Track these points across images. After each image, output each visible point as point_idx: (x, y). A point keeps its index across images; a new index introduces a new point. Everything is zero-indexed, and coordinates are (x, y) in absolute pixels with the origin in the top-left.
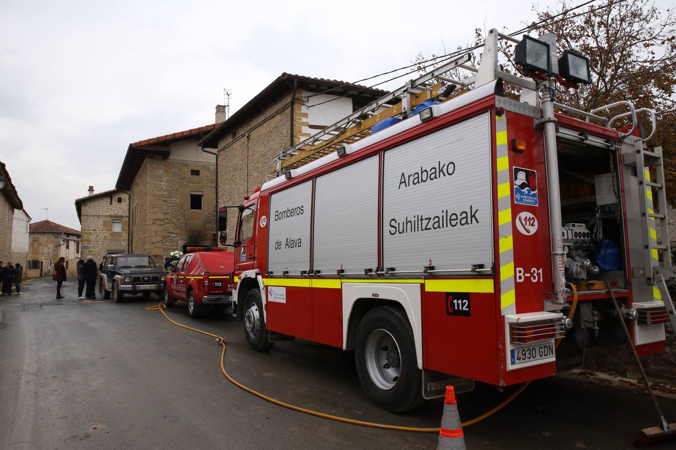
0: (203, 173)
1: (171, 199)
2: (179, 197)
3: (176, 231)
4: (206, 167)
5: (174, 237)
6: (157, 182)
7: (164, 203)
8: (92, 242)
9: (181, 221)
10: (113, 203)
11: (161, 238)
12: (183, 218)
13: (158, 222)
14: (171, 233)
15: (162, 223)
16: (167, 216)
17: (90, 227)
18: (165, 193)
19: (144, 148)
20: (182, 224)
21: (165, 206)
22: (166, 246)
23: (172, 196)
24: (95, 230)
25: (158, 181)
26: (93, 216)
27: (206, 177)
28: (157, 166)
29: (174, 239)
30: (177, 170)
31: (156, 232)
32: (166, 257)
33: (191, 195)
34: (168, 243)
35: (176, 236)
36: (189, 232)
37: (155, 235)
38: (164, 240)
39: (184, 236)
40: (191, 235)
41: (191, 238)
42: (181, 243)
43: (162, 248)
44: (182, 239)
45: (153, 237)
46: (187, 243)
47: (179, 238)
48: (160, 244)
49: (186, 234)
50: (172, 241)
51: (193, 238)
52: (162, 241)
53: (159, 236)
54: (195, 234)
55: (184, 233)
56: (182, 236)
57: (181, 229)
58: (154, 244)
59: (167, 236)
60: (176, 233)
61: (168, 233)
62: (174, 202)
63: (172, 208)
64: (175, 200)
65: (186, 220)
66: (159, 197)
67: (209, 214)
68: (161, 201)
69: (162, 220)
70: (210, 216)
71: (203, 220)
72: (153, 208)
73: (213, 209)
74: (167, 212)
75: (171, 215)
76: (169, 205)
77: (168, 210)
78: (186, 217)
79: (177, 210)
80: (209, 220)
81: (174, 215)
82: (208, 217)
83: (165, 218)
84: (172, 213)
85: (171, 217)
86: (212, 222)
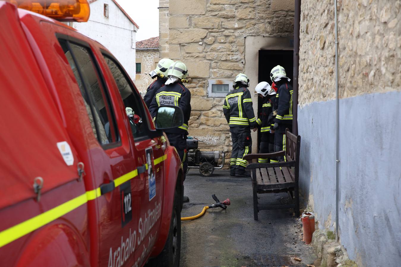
3: (240, 13)
5: (236, 29)
11: (203, 33)
14: (226, 17)
22: (215, 54)
29: (237, 33)
31: (190, 17)
32: (214, 82)
34: (220, 46)
35: (241, 26)
36: (274, 15)
37: (188, 23)
38: (210, 38)
39: (261, 25)
40: (281, 22)
41: (281, 30)
42: (254, 43)
43: (205, 57)
44: (257, 35)
45: (181, 30)
46: (269, 45)
47: (247, 32)
48: (200, 48)
49: (267, 20)
50: (230, 39)
51: (285, 29)
52: (205, 40)
53: (198, 27)
54: (291, 19)
55: (262, 18)
56: (255, 26)
57: (254, 5)
58: (185, 47)
59: (216, 26)
60: (240, 16)
61: (220, 17)
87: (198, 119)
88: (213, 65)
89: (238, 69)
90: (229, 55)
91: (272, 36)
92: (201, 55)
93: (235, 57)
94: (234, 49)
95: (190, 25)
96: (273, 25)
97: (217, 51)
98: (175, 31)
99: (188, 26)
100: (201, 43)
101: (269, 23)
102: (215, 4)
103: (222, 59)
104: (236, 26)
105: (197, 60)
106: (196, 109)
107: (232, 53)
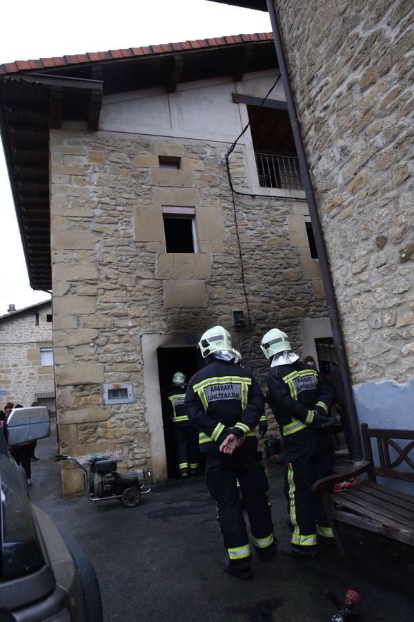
0: (189, 164)
1: (113, 227)
2: (133, 219)
3: (132, 311)
4: (194, 149)
5: (129, 328)
6: (76, 186)
7: (95, 238)
8: (12, 384)
9: (144, 282)
10: (40, 322)
11: (94, 333)
12: (150, 275)
13: (82, 289)
14: (119, 316)
15: (92, 290)
16: (105, 270)
17: (8, 361)
18: (98, 212)
19: (29, 80)
20: (147, 291)
21: (98, 244)
22: (109, 356)
23: (116, 220)
24: (15, 365)
25: (78, 183)
26: (13, 344)
27: (198, 174)
28: (70, 147)
29: (131, 332)
30: (125, 156)
31: (78, 317)
32: (111, 387)
33: (164, 215)
34: (114, 346)
35: (135, 324)
36: (169, 312)
37: (76, 324)
38: (102, 339)
39: (156, 322)
40: (176, 319)
41: (177, 327)
42: (150, 342)
43: (97, 360)
44: (153, 333)
45: (68, 331)
46: (167, 343)
47: (142, 330)
48: (92, 350)
49: (162, 318)
50: (125, 338)
51: (181, 326)
52: (97, 341)
53: (87, 327)
54: (186, 316)
55: (156, 315)
56: (151, 324)
57: (147, 303)
58: (73, 350)
59: (108, 325)
60: (134, 314)
61: (112, 315)
62: (121, 233)
63: (119, 248)
64: (124, 227)
65: (157, 278)
66: (82, 222)
67: (215, 262)
68: (86, 231)
69: (92, 282)
70: (220, 266)
71: (201, 276)
72: (65, 252)
73: (223, 249)
74: (106, 261)
75: (116, 267)
76: (110, 241)
77: (107, 255)
78: (156, 271)
79: (132, 253)
80: (218, 278)
81: (124, 268)
82: (214, 270)
83: (101, 276)
84: (119, 261)
85: (117, 272)
86: (225, 282)
87: (94, 432)
88: (108, 368)
89: (136, 370)
90: (125, 355)
91: (169, 333)
92: (93, 358)
93: (132, 358)
94: (130, 349)
95: (78, 325)
96: (169, 322)
97: (111, 352)
98: (61, 332)
99: (75, 327)
100: (92, 344)
101: (165, 320)
102: (105, 303)
103: (117, 361)
104: (130, 324)
105: (89, 363)
106: (92, 420)
107: (128, 353)
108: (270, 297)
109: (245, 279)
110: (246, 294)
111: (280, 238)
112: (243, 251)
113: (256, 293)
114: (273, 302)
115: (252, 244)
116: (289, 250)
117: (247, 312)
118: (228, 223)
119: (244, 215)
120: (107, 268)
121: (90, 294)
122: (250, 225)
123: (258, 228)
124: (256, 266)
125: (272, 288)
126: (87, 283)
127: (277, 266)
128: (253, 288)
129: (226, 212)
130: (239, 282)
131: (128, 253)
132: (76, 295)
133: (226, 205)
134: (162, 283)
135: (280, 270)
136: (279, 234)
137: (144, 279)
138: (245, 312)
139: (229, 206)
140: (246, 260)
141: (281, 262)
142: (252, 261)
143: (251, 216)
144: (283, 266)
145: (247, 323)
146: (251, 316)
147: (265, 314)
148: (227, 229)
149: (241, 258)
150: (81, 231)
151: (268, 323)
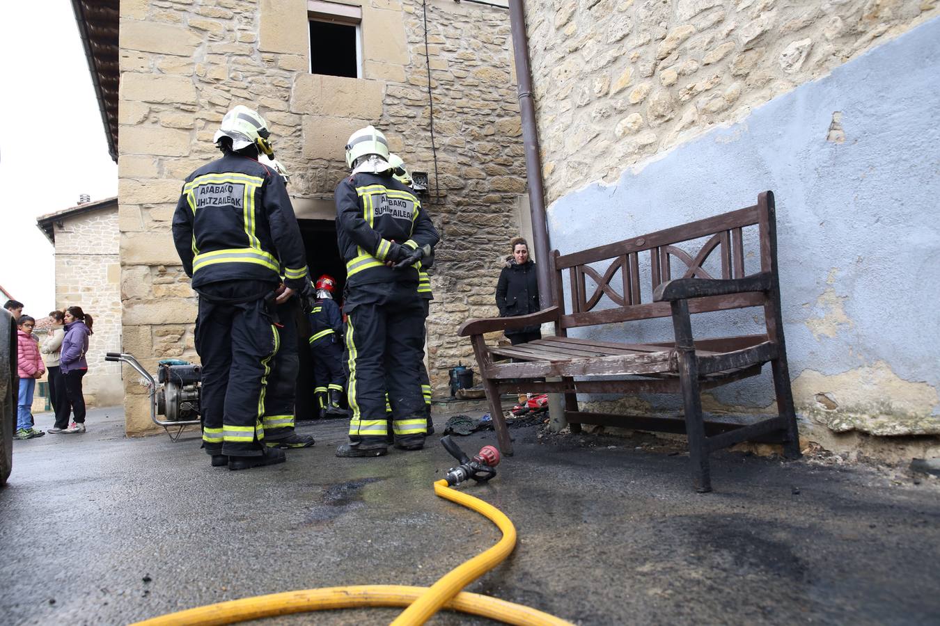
1: (225, 24)
7: (194, 38)
9: (272, 116)
12: (281, 105)
13: (168, 116)
15: (187, 120)
16: (209, 90)
17: (77, 282)
20: (276, 129)
21: (199, 50)
23: (230, 13)
24: (89, 289)
26: (84, 256)
31: (160, 159)
33: (311, 14)
36: (309, 165)
37: (157, 170)
40: (320, 177)
41: (321, 189)
45: (142, 180)
46: (304, 212)
49: (297, 173)
51: (327, 187)
53: (175, 177)
54: (336, 173)
58: (150, 211)
62: (239, 34)
63: (234, 58)
64: (242, 27)
65: (293, 111)
66: (172, 10)
67: (389, 95)
68: (179, 25)
69: (187, 108)
70: (396, 101)
71: (365, 115)
72: (141, 55)
73: (403, 76)
74: (211, 76)
75: (227, 88)
76: (218, 46)
77: (213, 67)
78: (292, 100)
79: (253, 69)
80: (392, 120)
81: (239, 90)
82: (386, 108)
83: (201, 100)
84: (232, 78)
85: (228, 95)
86: (402, 128)
87: (179, 339)
91: (307, 196)
95: (160, 173)
96: (308, 181)
98: (130, 181)
99: (156, 175)
101: (302, 177)
102: (206, 141)
106: (175, 321)
108: (472, 157)
109: (434, 126)
110: (435, 149)
111: (495, 70)
112: (434, 83)
113: (451, 149)
114: (477, 165)
115: (448, 74)
116: (508, 89)
117: (434, 175)
118: (413, 38)
119: (440, 28)
120: (211, 88)
121: (182, 125)
122: (449, 45)
123: (461, 51)
124: (454, 107)
125: (476, 144)
126: (178, 108)
127: (487, 111)
128: (447, 141)
129: (412, 19)
130: (425, 130)
131: (248, 68)
132: (157, 126)
133: (412, 9)
134: (301, 119)
135: (491, 118)
136: (493, 63)
137: (272, 110)
138: (431, 176)
139: (417, 12)
140: (439, 97)
141: (494, 105)
142: (447, 100)
143: (451, 31)
144: (497, 112)
145: (433, 193)
146: (440, 182)
147: (463, 182)
148: (411, 47)
149: (430, 92)
150: (170, 24)
151: (467, 195)
